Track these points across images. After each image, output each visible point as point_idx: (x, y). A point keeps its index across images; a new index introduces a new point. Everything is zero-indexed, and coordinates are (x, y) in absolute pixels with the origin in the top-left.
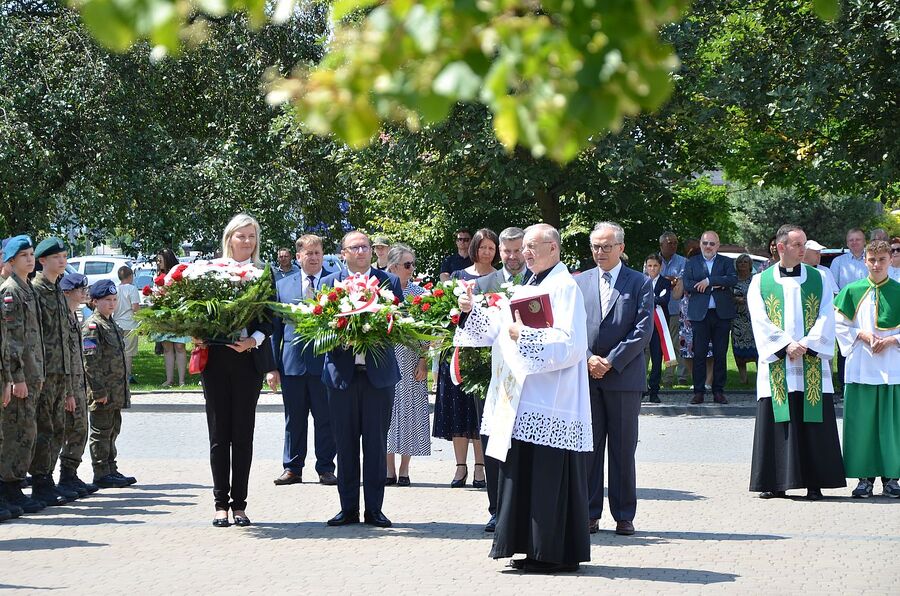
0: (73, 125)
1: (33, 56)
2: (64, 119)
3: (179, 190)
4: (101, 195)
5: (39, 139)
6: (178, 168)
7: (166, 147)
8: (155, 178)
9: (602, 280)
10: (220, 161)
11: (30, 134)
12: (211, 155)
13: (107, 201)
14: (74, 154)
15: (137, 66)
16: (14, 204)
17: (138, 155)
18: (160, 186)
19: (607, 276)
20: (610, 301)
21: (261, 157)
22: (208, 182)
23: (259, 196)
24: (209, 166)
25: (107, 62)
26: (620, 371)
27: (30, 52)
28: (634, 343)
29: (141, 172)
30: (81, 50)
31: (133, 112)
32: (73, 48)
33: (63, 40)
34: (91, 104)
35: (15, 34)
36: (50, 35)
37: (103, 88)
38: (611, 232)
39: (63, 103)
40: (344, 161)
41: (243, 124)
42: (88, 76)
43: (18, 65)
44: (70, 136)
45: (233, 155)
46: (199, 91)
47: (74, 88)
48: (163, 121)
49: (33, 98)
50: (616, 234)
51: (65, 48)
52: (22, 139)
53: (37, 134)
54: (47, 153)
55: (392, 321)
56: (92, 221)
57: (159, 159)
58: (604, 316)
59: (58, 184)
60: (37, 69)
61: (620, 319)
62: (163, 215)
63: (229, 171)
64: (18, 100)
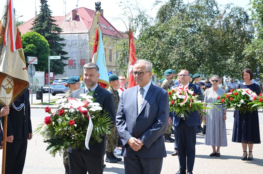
0: (202, 54)
1: (194, 41)
2: (200, 53)
3: (223, 66)
4: (207, 67)
5: (195, 57)
6: (223, 62)
7: (220, 58)
8: (218, 64)
9: (139, 93)
10: (231, 60)
11: (193, 56)
12: (229, 59)
13: (208, 69)
14: (201, 60)
15: (214, 42)
16: (190, 69)
17: (214, 59)
18: (219, 65)
19: (142, 90)
20: (142, 105)
21: (240, 59)
22: (229, 64)
23: (240, 67)
24: (229, 61)
25: (208, 41)
26: (148, 147)
27: (193, 40)
28: (156, 130)
29: (215, 63)
30: (203, 39)
31: (214, 51)
32: (202, 39)
33: (200, 37)
34: (205, 50)
35: (191, 37)
36: (197, 36)
37: (208, 46)
38: (144, 64)
39: (200, 49)
40: (259, 59)
41: (236, 53)
42: (204, 44)
43: (191, 43)
44: (201, 56)
45: (234, 59)
46: (227, 46)
47: (201, 46)
48: (220, 53)
49: (194, 49)
50: (147, 66)
51: (200, 39)
52: (191, 57)
53: (194, 56)
54: (196, 59)
55: (191, 102)
56: (205, 73)
57: (219, 60)
58: (139, 113)
59: (198, 66)
60: (195, 43)
61: (148, 116)
62: (219, 71)
63: (233, 62)
64: (191, 49)
